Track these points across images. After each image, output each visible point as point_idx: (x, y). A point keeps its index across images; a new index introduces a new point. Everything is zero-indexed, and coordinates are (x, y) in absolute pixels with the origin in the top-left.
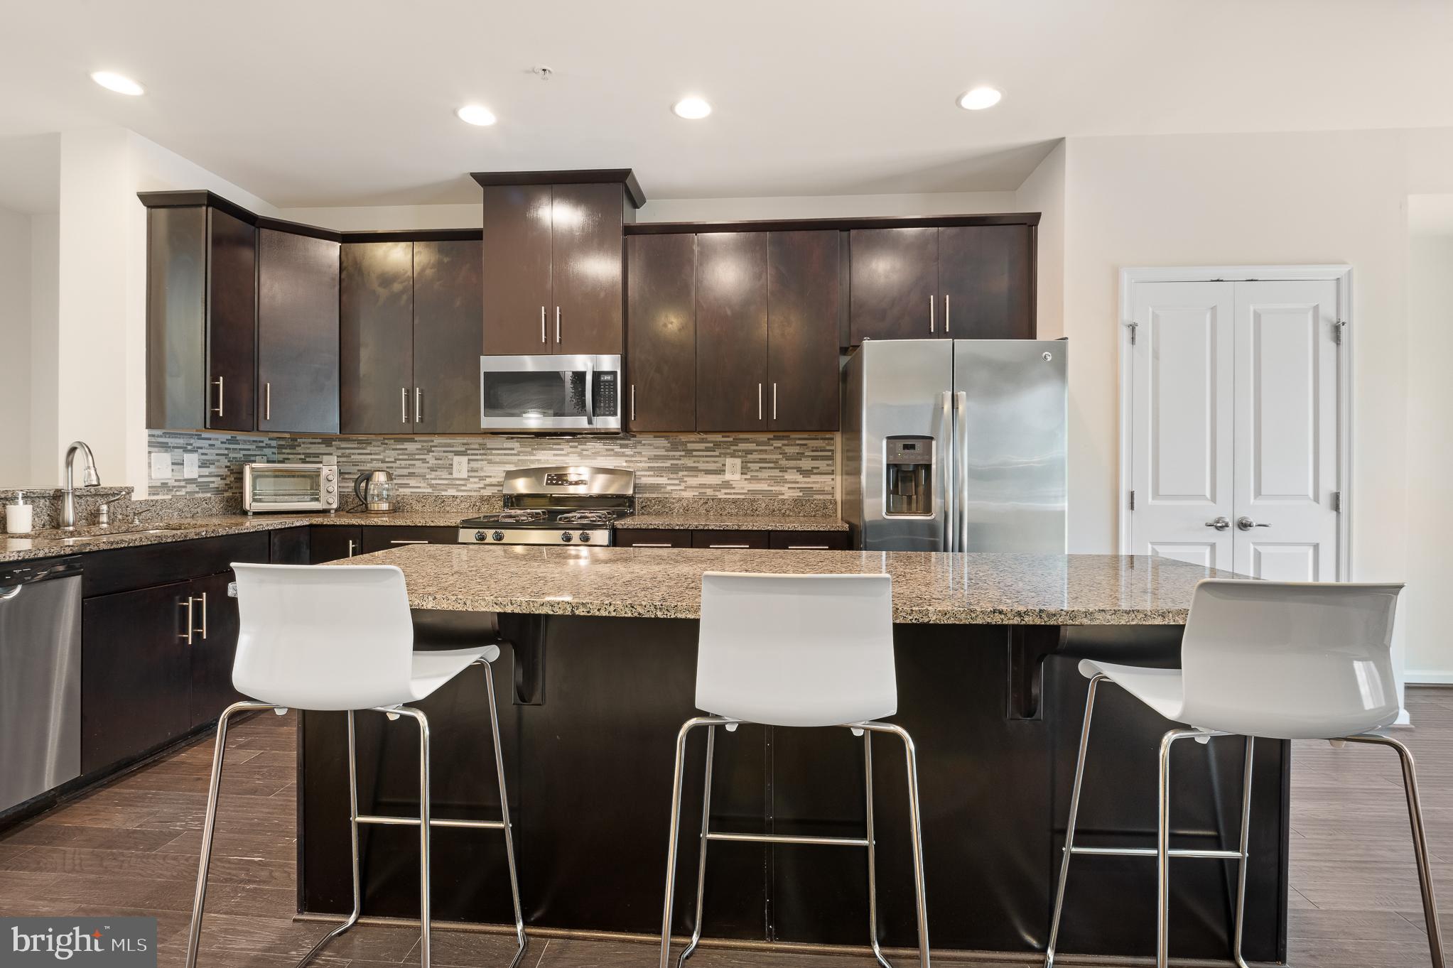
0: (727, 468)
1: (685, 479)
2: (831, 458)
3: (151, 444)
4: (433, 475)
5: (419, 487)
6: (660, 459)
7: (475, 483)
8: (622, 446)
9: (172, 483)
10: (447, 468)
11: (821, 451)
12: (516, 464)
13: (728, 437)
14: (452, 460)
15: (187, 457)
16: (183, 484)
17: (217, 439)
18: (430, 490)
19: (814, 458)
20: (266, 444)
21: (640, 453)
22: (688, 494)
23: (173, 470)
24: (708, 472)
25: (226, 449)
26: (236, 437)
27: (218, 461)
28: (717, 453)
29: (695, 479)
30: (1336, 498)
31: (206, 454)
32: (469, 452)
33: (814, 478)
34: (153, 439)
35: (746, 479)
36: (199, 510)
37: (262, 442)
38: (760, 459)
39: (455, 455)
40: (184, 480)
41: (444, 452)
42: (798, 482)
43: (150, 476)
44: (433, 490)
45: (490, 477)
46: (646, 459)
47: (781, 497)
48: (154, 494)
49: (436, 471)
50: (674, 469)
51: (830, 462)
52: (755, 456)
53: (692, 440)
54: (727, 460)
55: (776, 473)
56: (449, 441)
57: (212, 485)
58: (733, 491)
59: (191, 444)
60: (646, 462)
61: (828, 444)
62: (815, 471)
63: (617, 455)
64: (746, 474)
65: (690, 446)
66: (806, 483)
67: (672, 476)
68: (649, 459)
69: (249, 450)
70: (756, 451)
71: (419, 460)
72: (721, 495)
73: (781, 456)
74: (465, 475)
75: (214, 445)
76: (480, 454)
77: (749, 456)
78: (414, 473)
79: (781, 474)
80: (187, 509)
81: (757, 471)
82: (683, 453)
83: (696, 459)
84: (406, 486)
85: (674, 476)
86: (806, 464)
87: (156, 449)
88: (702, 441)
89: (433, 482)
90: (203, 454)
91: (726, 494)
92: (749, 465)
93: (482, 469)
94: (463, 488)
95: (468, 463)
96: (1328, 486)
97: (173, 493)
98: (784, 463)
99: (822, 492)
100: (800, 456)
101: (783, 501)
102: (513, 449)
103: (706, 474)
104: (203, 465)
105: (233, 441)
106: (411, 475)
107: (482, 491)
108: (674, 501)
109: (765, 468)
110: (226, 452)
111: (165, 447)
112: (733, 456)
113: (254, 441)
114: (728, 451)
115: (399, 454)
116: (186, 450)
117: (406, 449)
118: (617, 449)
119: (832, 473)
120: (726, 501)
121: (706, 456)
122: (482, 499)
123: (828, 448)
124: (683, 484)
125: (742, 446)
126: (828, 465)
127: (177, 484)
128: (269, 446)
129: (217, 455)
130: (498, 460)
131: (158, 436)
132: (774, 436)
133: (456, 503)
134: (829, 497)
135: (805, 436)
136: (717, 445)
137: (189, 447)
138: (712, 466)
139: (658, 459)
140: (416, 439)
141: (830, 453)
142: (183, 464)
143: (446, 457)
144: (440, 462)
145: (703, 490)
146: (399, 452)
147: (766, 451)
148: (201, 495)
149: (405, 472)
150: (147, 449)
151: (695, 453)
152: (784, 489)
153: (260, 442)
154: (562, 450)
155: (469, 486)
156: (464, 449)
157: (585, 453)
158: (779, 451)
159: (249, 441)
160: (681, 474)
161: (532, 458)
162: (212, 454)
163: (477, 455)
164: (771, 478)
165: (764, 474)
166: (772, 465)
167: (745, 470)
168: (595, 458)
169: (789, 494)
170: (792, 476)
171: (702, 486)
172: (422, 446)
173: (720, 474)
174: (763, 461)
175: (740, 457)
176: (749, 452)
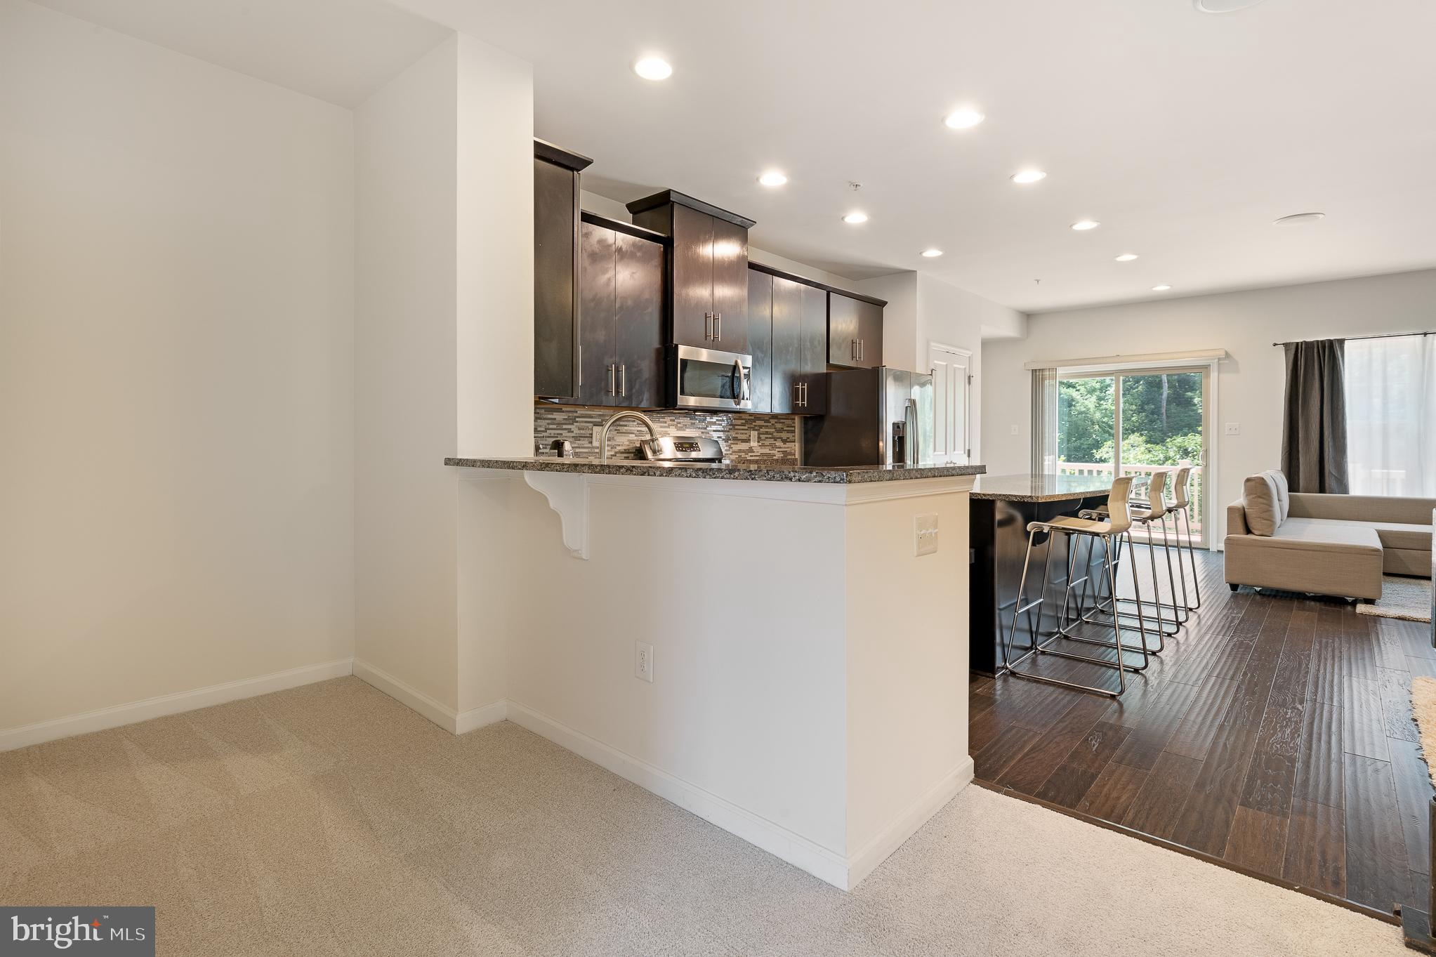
0: (752, 438)
1: (732, 446)
2: (795, 432)
4: (576, 444)
10: (588, 437)
11: (791, 427)
13: (752, 416)
19: (788, 432)
22: (734, 457)
24: (743, 441)
28: (746, 428)
29: (737, 446)
30: (969, 451)
32: (603, 423)
33: (788, 445)
35: (760, 446)
39: (594, 425)
42: (780, 448)
45: (618, 445)
47: (774, 458)
49: (581, 440)
50: (727, 439)
51: (794, 434)
52: (764, 430)
54: (751, 432)
55: (772, 441)
56: (589, 412)
58: (754, 455)
61: (793, 423)
62: (788, 440)
63: (696, 427)
64: (760, 442)
65: (734, 422)
66: (785, 448)
70: (763, 426)
71: (565, 429)
72: (749, 457)
73: (774, 430)
77: (761, 430)
79: (775, 442)
81: (765, 440)
82: (730, 427)
83: (737, 431)
85: (727, 444)
86: (785, 435)
88: (740, 419)
89: (577, 450)
91: (751, 456)
92: (761, 436)
95: (603, 433)
96: (967, 448)
98: (776, 435)
99: (791, 454)
100: (782, 431)
101: (777, 460)
103: (741, 442)
109: (768, 438)
112: (754, 430)
114: (752, 426)
115: (549, 424)
117: (555, 419)
119: (794, 442)
120: (753, 461)
121: (743, 430)
123: (794, 425)
124: (731, 450)
125: (759, 423)
126: (793, 436)
130: (623, 431)
132: (772, 417)
134: (794, 457)
135: (785, 417)
136: (747, 422)
138: (744, 437)
140: (563, 409)
141: (793, 429)
143: (587, 427)
145: (740, 454)
146: (549, 421)
147: (768, 426)
151: (736, 427)
152: (776, 452)
157: (677, 425)
158: (774, 427)
160: (730, 442)
163: (607, 425)
164: (771, 445)
165: (767, 443)
166: (771, 436)
167: (759, 439)
168: (685, 430)
169: (778, 456)
170: (779, 443)
171: (740, 451)
172: (569, 416)
173: (747, 442)
174: (767, 433)
175: (756, 430)
176: (761, 427)
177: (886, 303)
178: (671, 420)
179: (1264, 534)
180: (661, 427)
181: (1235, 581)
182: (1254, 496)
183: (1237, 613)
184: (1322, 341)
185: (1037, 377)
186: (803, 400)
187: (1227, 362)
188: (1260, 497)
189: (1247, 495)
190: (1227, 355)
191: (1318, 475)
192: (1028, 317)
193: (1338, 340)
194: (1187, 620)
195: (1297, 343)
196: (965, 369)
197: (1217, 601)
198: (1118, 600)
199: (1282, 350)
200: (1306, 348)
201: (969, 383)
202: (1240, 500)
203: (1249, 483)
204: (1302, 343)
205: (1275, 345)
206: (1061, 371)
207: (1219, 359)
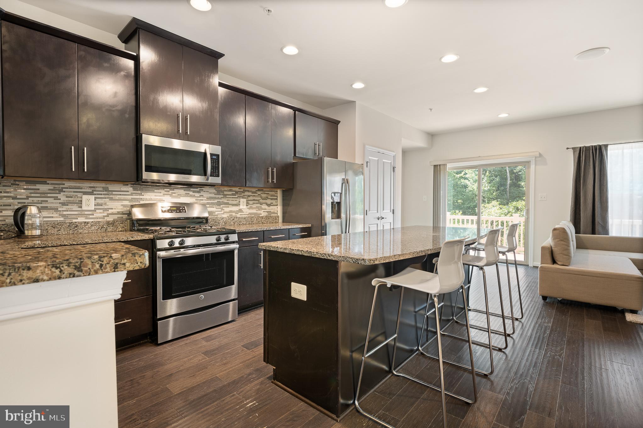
0: (241, 203)
1: (224, 208)
2: (277, 199)
4: (65, 208)
5: (53, 217)
6: (213, 199)
7: (100, 213)
8: (194, 192)
10: (77, 203)
11: (274, 196)
12: (131, 200)
13: (241, 189)
14: (82, 198)
18: (62, 219)
19: (272, 199)
21: (203, 196)
22: (225, 216)
24: (233, 205)
28: (237, 196)
29: (227, 208)
30: (393, 211)
32: (95, 193)
33: (271, 207)
35: (248, 208)
38: (253, 199)
39: (84, 194)
41: (74, 192)
42: (266, 209)
44: (64, 219)
45: (112, 209)
46: (206, 199)
47: (260, 215)
49: (68, 205)
50: (219, 204)
51: (276, 201)
52: (251, 198)
53: (226, 190)
54: (241, 199)
55: (259, 205)
56: (78, 185)
58: (243, 213)
60: (205, 200)
61: (276, 194)
62: (272, 204)
63: (191, 196)
64: (248, 206)
65: (226, 193)
66: (269, 209)
67: (218, 207)
68: (207, 199)
70: (251, 196)
71: (52, 197)
72: (238, 216)
73: (260, 198)
74: (93, 208)
76: (104, 194)
77: (249, 198)
78: (47, 207)
79: (260, 206)
81: (252, 204)
82: (222, 196)
83: (228, 199)
85: (219, 207)
86: (269, 201)
88: (231, 191)
89: (65, 213)
91: (240, 215)
92: (249, 202)
93: (105, 204)
94: (91, 216)
95: (95, 200)
96: (392, 208)
98: (261, 201)
99: (274, 213)
100: (266, 198)
101: (262, 217)
102: (128, 191)
103: (232, 206)
107: (106, 218)
108: (220, 219)
109: (255, 203)
112: (243, 198)
114: (241, 195)
115: (31, 193)
117: (39, 189)
118: (191, 193)
119: (277, 205)
120: (242, 218)
121: (232, 198)
122: (108, 223)
123: (276, 195)
124: (223, 211)
125: (247, 193)
126: (276, 202)
130: (117, 198)
132: (258, 190)
133: (87, 226)
134: (276, 215)
135: (269, 190)
136: (237, 192)
138: (235, 202)
139: (211, 199)
140: (48, 182)
141: (276, 197)
143: (76, 195)
144: (70, 199)
145: (231, 214)
146: (31, 191)
147: (255, 196)
151: (227, 196)
152: (261, 212)
154: (161, 193)
155: (96, 215)
156: (91, 191)
157: (173, 195)
158: (260, 196)
160: (222, 206)
161: (141, 197)
163: (101, 194)
164: (257, 207)
165: (254, 206)
166: (257, 202)
167: (248, 204)
168: (180, 198)
169: (264, 214)
170: (264, 206)
171: (231, 211)
172: (54, 188)
173: (238, 206)
174: (254, 200)
175: (245, 198)
176: (249, 196)
177: (340, 122)
178: (166, 191)
179: (565, 264)
180: (156, 196)
181: (546, 295)
182: (558, 240)
183: (548, 323)
184: (595, 146)
185: (437, 169)
186: (273, 178)
187: (540, 159)
188: (562, 240)
189: (554, 239)
190: (540, 155)
191: (591, 224)
192: (432, 136)
193: (604, 145)
194: (513, 333)
195: (580, 148)
196: (391, 162)
197: (534, 310)
198: (470, 310)
199: (571, 151)
200: (585, 150)
201: (394, 171)
202: (549, 241)
203: (555, 232)
204: (583, 147)
205: (568, 148)
206: (449, 166)
207: (536, 157)
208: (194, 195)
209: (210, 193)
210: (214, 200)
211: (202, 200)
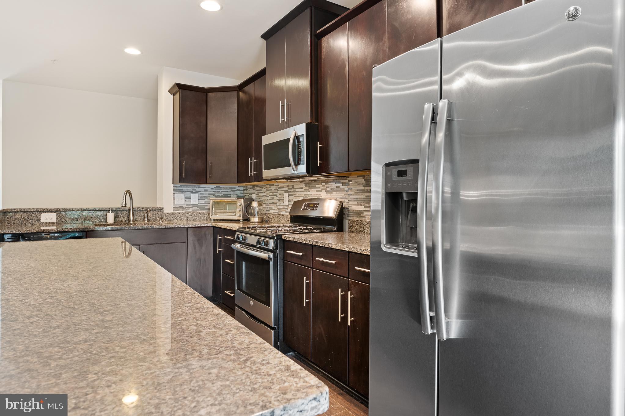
3: (174, 190)
5: (275, 210)
6: (361, 193)
8: (344, 184)
9: (185, 206)
10: (282, 199)
12: (303, 197)
14: (284, 195)
15: (192, 195)
16: (191, 206)
17: (209, 188)
18: (277, 211)
20: (237, 189)
21: (351, 188)
23: (185, 201)
25: (214, 191)
26: (219, 186)
27: (209, 197)
31: (203, 194)
32: (289, 190)
34: (176, 188)
36: (197, 217)
37: (235, 188)
39: (285, 192)
40: (191, 205)
41: (282, 191)
43: (174, 203)
44: (279, 211)
48: (176, 210)
56: (283, 185)
57: (206, 207)
59: (195, 190)
60: (354, 195)
63: (341, 190)
68: (355, 193)
69: (227, 192)
71: (275, 195)
74: (288, 203)
75: (207, 190)
76: (293, 192)
80: (191, 217)
84: (271, 209)
87: (177, 192)
90: (201, 194)
93: (293, 200)
94: (287, 210)
95: (289, 197)
97: (186, 210)
102: (302, 188)
104: (201, 198)
105: (218, 188)
106: (273, 203)
110: (214, 193)
111: (182, 191)
113: (229, 188)
115: (270, 193)
116: (192, 192)
117: (272, 190)
118: (341, 186)
127: (187, 206)
128: (239, 190)
129: (208, 194)
130: (298, 195)
131: (178, 187)
133: (284, 219)
137: (194, 191)
142: (191, 198)
143: (282, 193)
144: (280, 196)
146: (270, 191)
148: (199, 211)
149: (271, 201)
150: (172, 192)
153: (233, 188)
154: (319, 188)
156: (287, 189)
157: (328, 189)
159: (227, 188)
161: (309, 193)
162: (206, 194)
163: (291, 192)
208: (344, 188)
209: (359, 185)
210: (363, 194)
211: (351, 195)
